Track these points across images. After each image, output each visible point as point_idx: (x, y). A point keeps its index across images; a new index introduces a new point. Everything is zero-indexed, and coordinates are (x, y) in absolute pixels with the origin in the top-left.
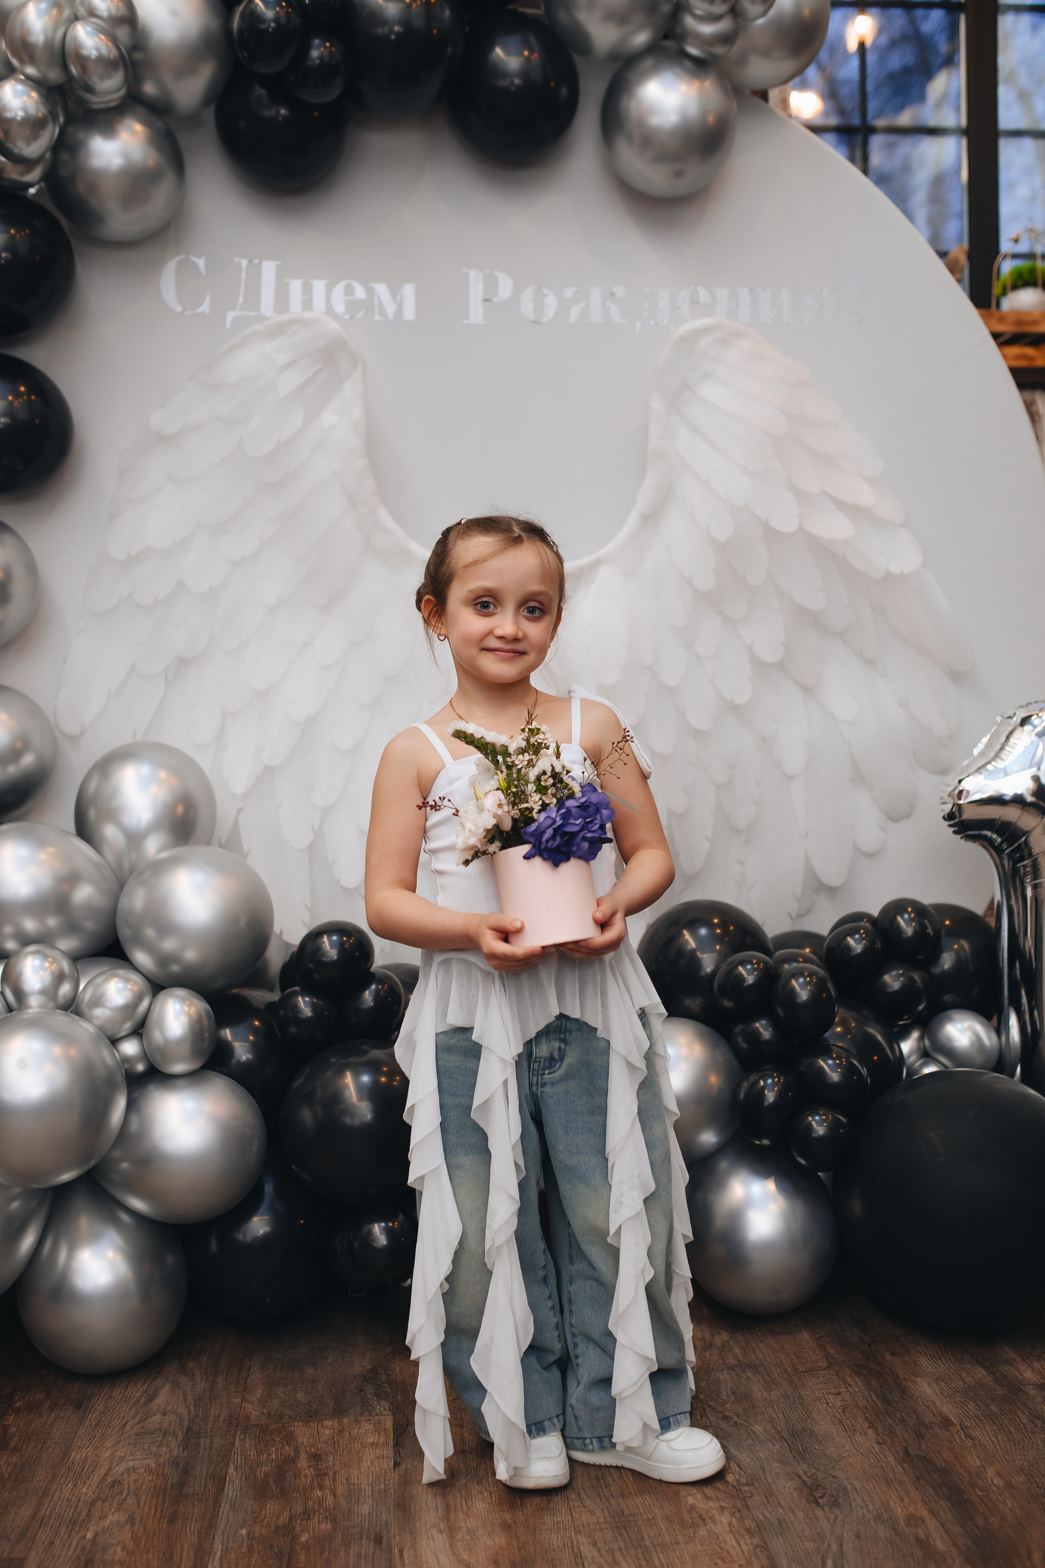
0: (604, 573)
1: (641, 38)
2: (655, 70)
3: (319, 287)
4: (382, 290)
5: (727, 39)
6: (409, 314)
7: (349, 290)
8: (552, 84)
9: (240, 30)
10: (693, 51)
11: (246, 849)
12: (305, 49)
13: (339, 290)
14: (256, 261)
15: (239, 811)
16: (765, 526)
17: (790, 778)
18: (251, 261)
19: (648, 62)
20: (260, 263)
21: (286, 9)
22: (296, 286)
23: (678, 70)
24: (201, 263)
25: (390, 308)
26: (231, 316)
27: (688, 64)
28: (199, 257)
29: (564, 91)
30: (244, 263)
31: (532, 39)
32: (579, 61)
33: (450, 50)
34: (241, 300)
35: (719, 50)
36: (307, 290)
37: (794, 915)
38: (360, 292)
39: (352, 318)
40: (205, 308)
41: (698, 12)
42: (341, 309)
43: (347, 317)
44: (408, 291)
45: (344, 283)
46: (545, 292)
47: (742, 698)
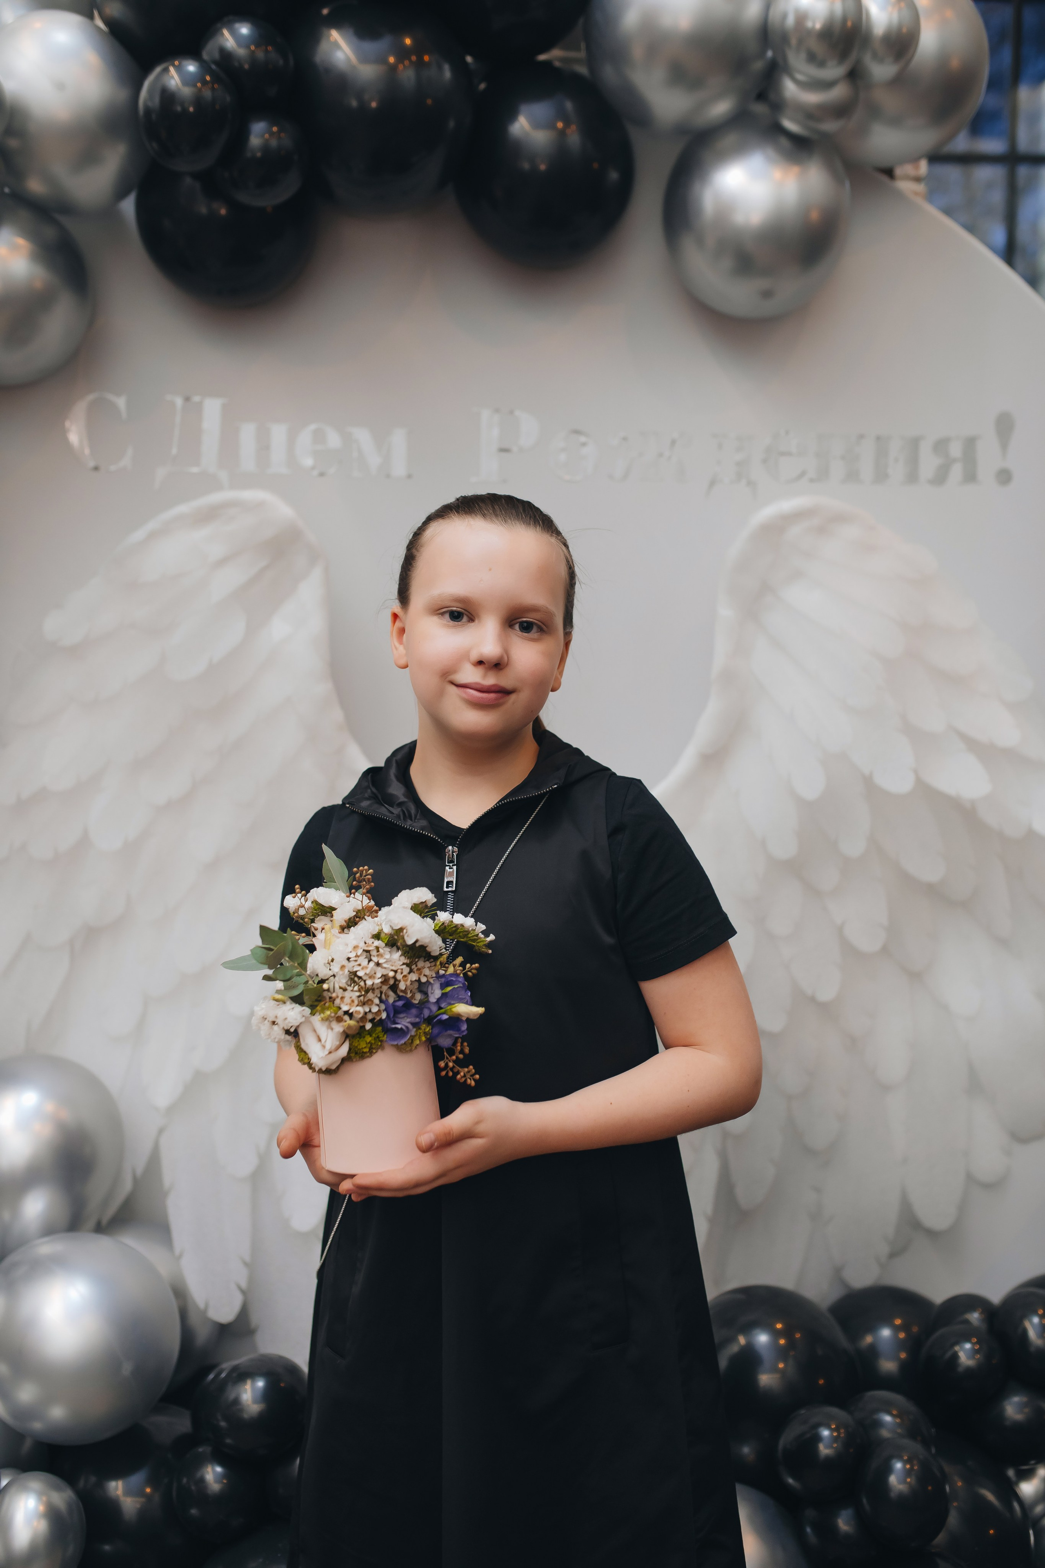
1: (721, 108)
2: (738, 151)
3: (279, 433)
4: (363, 436)
5: (841, 110)
6: (399, 469)
7: (319, 437)
8: (596, 165)
9: (148, 111)
10: (790, 125)
12: (242, 134)
13: (305, 437)
14: (196, 399)
15: (161, 1131)
16: (868, 782)
17: (888, 1088)
18: (187, 399)
19: (730, 139)
20: (200, 401)
21: (210, 85)
22: (248, 433)
23: (770, 152)
24: (121, 402)
25: (374, 460)
26: (160, 472)
27: (784, 141)
28: (119, 396)
29: (614, 176)
30: (179, 402)
31: (569, 105)
32: (636, 136)
33: (452, 124)
34: (174, 451)
35: (830, 126)
36: (263, 437)
37: (883, 1260)
38: (334, 440)
39: (322, 474)
40: (126, 461)
41: (799, 77)
42: (308, 462)
43: (315, 473)
44: (398, 439)
45: (313, 427)
46: (583, 439)
47: (826, 994)
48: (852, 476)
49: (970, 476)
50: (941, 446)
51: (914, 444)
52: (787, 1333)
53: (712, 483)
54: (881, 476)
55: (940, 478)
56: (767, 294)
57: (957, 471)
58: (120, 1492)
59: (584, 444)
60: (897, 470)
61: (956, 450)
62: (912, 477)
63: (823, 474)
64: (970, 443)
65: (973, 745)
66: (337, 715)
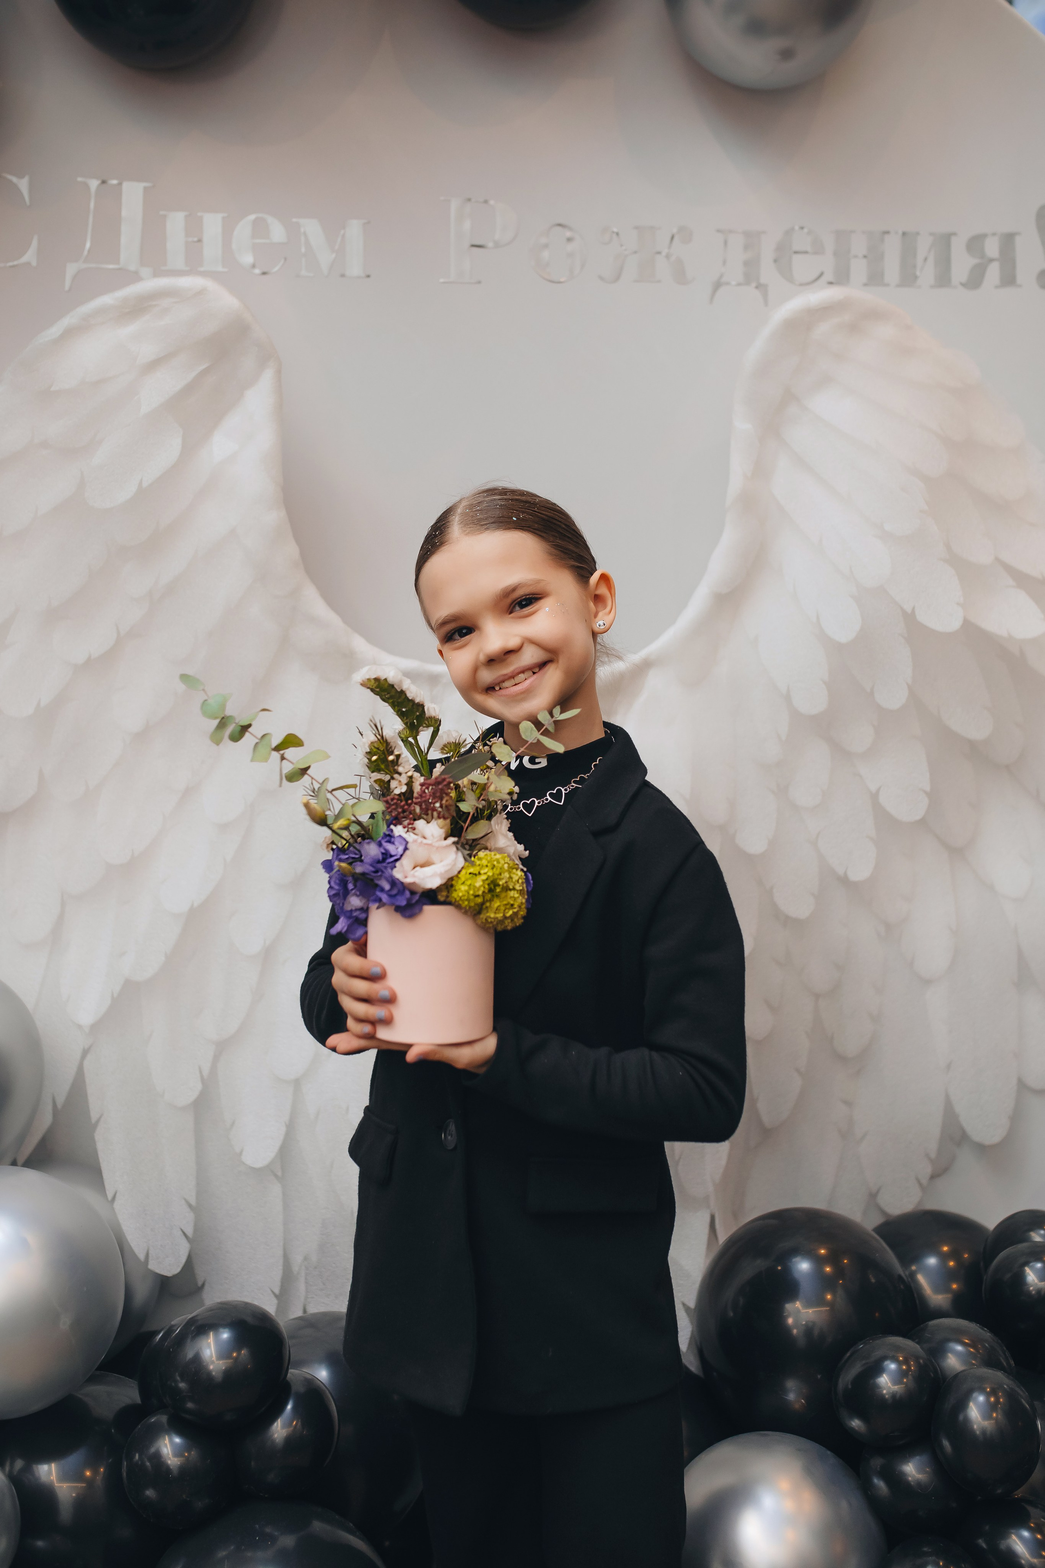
0: (654, 681)
3: (212, 223)
4: (312, 228)
6: (355, 269)
7: (260, 228)
11: (94, 1116)
13: (243, 229)
14: (112, 182)
16: (910, 618)
17: (927, 982)
18: (104, 182)
20: (120, 184)
22: (176, 222)
24: (23, 184)
25: (325, 258)
26: (71, 269)
28: (21, 176)
30: (94, 184)
34: (88, 245)
36: (194, 229)
37: (925, 1182)
38: (277, 232)
39: (264, 273)
40: (30, 256)
42: (248, 259)
43: (257, 271)
44: (354, 229)
45: (252, 217)
46: (568, 234)
47: (860, 872)
48: (875, 278)
49: (1009, 279)
50: (975, 244)
51: (944, 241)
52: (833, 1258)
53: (718, 285)
54: (909, 278)
55: (975, 281)
56: (787, 54)
57: (993, 272)
58: (54, 1477)
59: (569, 240)
60: (927, 273)
61: (992, 248)
62: (943, 279)
63: (841, 278)
64: (1008, 240)
65: (1022, 580)
66: (292, 549)
